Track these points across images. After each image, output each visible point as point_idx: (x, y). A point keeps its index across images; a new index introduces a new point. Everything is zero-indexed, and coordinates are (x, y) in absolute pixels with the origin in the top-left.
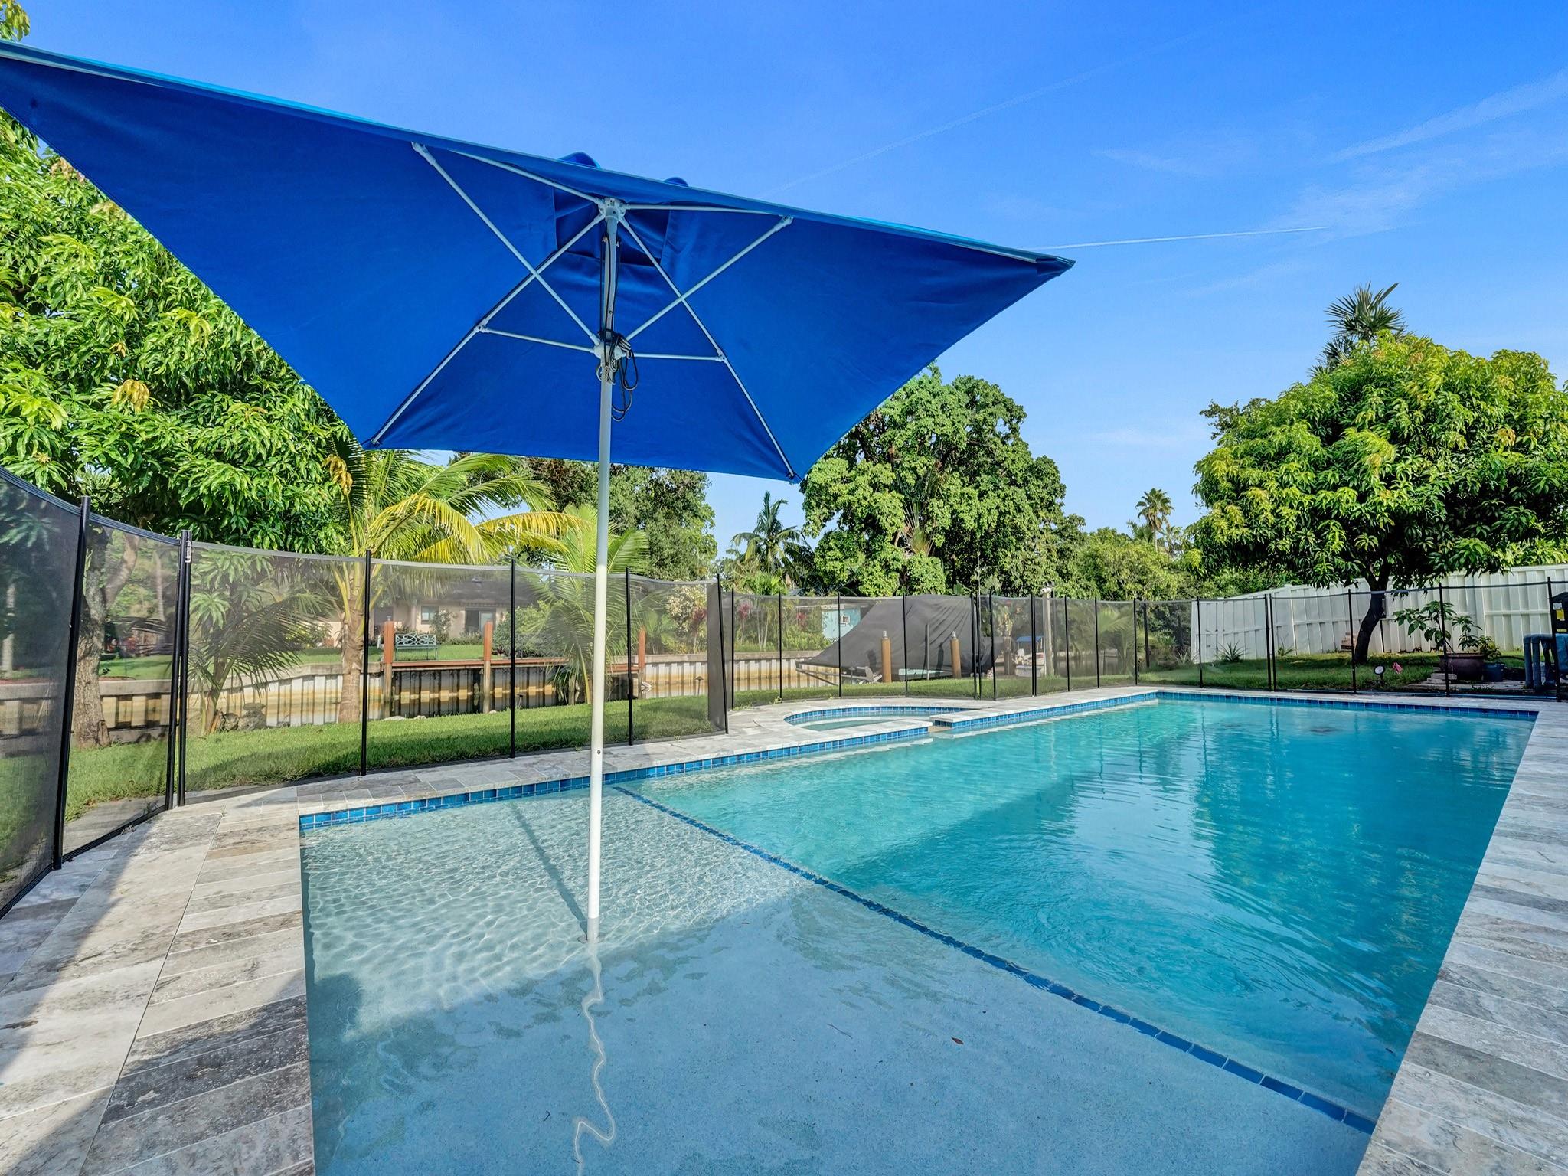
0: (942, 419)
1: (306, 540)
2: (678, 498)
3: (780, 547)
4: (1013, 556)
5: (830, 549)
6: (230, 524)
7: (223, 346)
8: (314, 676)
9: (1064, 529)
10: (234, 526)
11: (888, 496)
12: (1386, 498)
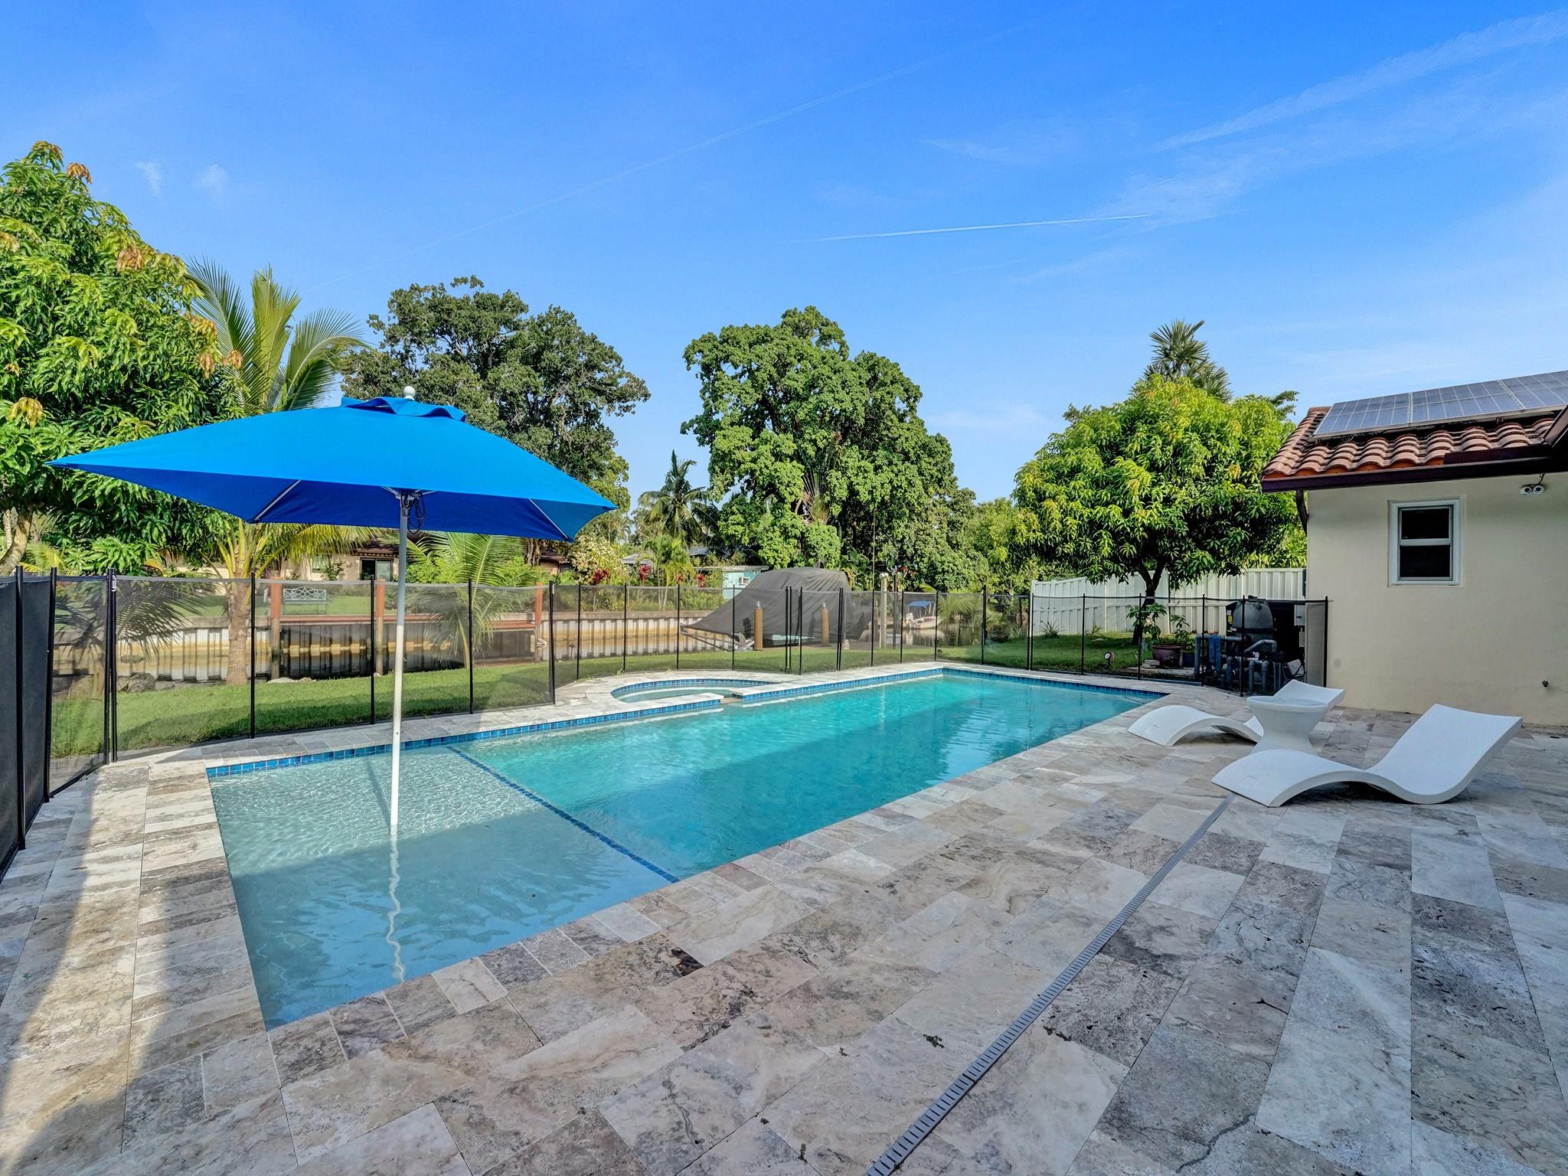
0: (842, 395)
1: (193, 526)
2: (583, 457)
3: (688, 508)
4: (907, 527)
5: (733, 513)
6: (121, 517)
7: (113, 369)
8: (196, 629)
9: (956, 503)
10: (125, 520)
11: (789, 465)
12: (1141, 515)
